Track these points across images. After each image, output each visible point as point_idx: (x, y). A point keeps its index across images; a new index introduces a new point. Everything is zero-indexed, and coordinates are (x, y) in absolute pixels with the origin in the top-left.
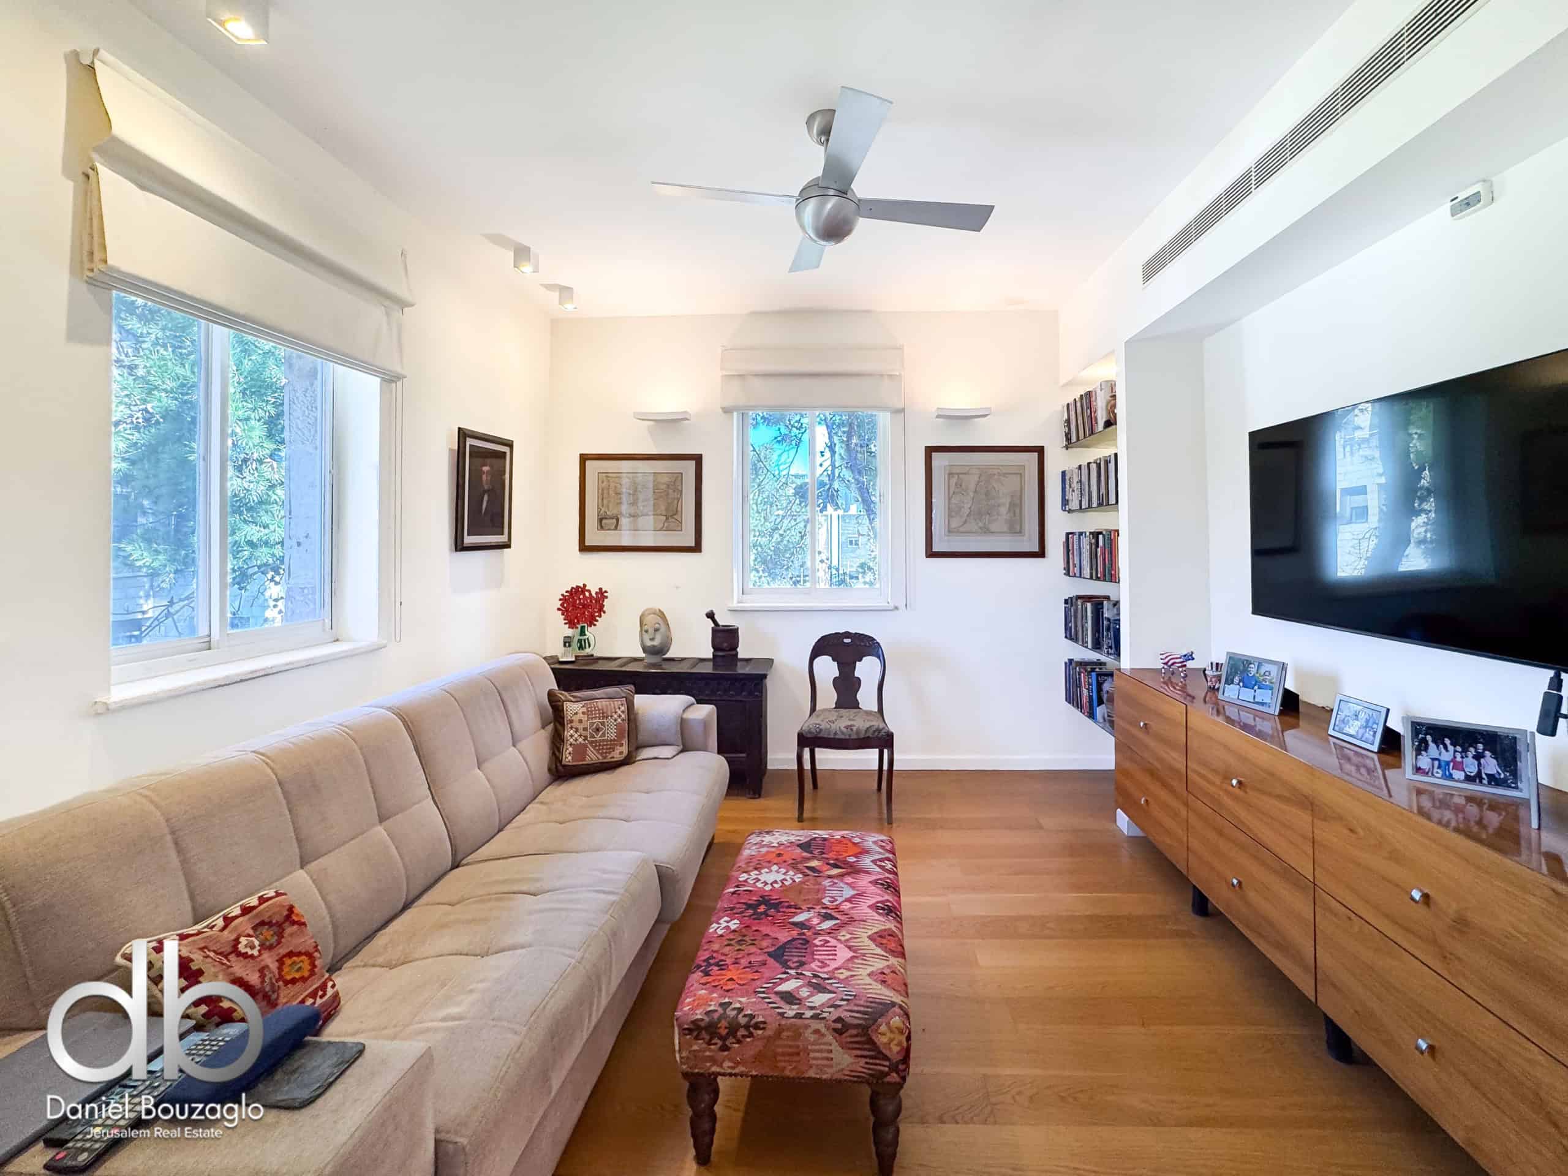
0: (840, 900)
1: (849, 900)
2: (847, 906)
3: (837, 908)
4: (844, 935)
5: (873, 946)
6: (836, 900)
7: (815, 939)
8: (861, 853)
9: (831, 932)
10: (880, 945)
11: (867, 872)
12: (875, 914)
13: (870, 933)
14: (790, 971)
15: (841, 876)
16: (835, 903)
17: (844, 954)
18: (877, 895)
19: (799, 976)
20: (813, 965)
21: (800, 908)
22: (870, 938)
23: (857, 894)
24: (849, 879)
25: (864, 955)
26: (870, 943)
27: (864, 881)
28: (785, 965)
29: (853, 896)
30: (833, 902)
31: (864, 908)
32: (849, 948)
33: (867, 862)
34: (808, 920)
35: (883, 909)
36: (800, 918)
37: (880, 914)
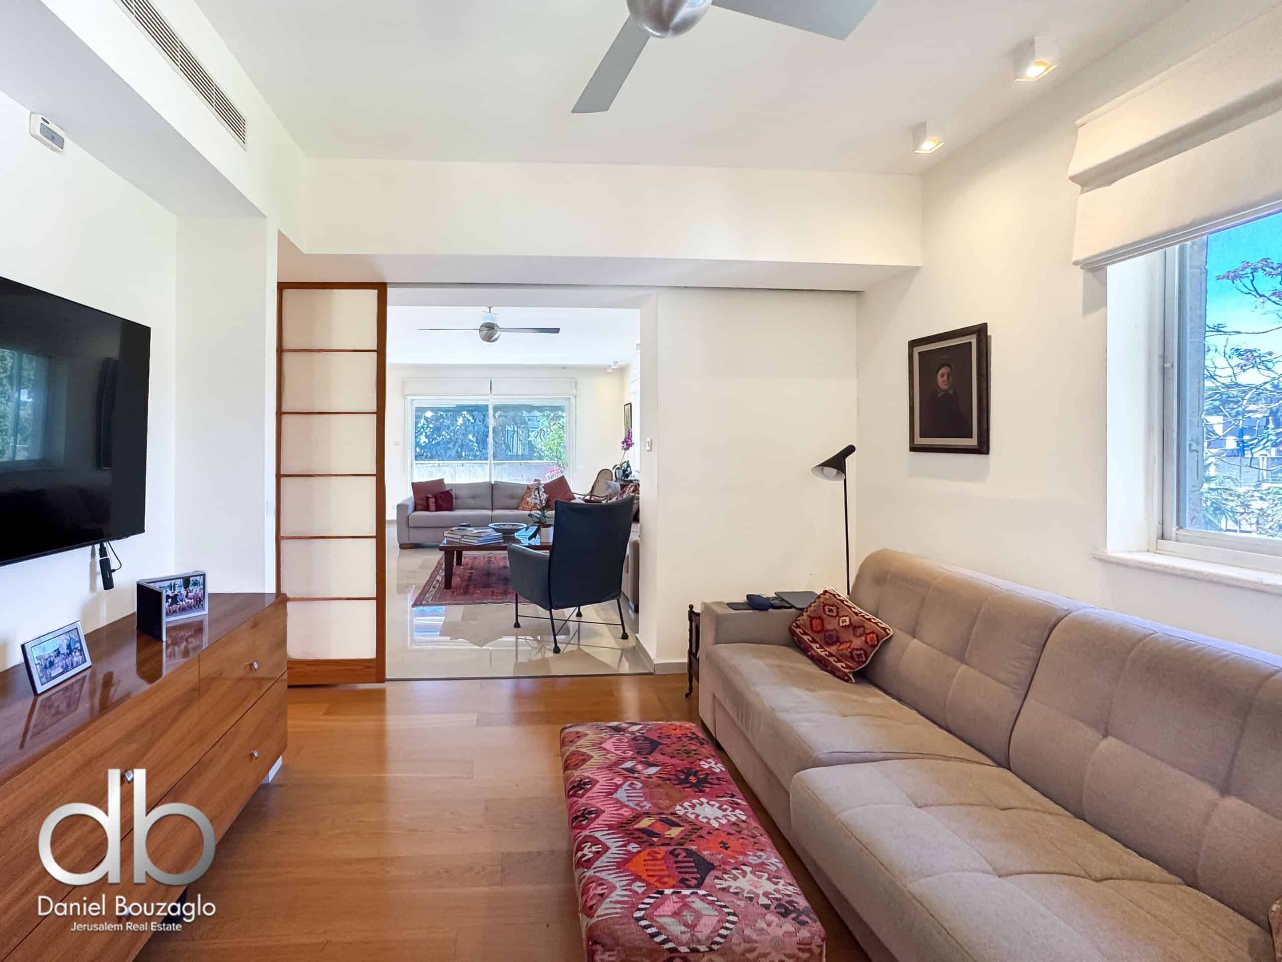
0: (626, 786)
1: (618, 787)
2: (618, 780)
3: (626, 779)
4: (613, 758)
5: (588, 752)
6: (629, 785)
7: (632, 754)
8: (626, 861)
9: (624, 760)
10: (583, 754)
11: (610, 827)
12: (591, 776)
13: (592, 760)
14: (639, 734)
15: (638, 817)
16: (629, 782)
17: (608, 745)
18: (593, 798)
19: (633, 733)
20: (626, 740)
21: (658, 777)
22: (592, 757)
23: (611, 795)
24: (627, 813)
25: (593, 746)
26: (592, 754)
27: (609, 814)
28: (646, 739)
29: (615, 791)
30: (632, 784)
31: (603, 780)
32: (605, 749)
33: (614, 845)
34: (646, 768)
35: (585, 784)
36: (652, 770)
37: (588, 778)
